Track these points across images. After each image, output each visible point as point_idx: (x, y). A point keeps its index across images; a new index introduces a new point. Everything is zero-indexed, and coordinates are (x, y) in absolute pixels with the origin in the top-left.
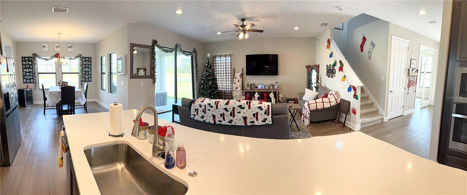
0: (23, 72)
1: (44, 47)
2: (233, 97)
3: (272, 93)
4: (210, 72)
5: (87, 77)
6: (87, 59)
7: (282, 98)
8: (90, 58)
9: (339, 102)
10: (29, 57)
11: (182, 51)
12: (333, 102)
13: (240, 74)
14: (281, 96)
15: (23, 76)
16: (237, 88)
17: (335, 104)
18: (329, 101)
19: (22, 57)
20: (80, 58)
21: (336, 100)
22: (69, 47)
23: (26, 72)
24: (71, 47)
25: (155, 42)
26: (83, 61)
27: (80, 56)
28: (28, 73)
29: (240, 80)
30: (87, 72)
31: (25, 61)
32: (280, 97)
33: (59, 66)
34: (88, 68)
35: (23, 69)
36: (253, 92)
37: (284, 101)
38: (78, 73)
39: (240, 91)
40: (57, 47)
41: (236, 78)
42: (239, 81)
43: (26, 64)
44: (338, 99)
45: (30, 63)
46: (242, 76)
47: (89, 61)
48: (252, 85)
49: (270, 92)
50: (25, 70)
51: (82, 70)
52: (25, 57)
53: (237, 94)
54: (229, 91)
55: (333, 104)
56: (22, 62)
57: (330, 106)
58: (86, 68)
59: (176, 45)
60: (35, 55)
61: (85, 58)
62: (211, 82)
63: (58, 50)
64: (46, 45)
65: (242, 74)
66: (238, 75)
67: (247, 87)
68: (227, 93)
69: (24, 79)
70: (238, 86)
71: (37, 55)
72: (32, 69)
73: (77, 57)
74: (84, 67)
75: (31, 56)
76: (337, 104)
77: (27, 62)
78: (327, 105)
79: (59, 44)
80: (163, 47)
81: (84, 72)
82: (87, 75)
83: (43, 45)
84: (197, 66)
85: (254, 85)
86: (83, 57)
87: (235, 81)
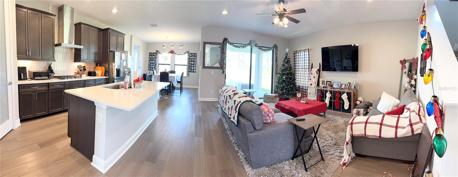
0: (149, 63)
1: (164, 46)
2: (308, 93)
3: (346, 93)
4: (286, 67)
5: (192, 69)
6: (193, 55)
7: (361, 102)
8: (195, 54)
9: (419, 131)
10: (154, 53)
11: (258, 46)
12: (404, 128)
13: (317, 69)
14: (360, 99)
15: (149, 65)
16: (311, 85)
17: (406, 133)
18: (395, 125)
19: (149, 53)
20: (188, 54)
21: (411, 125)
22: (180, 46)
23: (151, 63)
24: (182, 46)
25: (225, 40)
26: (190, 57)
27: (188, 52)
28: (152, 63)
29: (317, 76)
30: (192, 65)
31: (151, 56)
32: (358, 100)
33: (173, 60)
34: (194, 61)
35: (149, 61)
36: (325, 90)
37: (363, 106)
38: (187, 65)
39: (315, 88)
40: (172, 46)
41: (312, 74)
42: (314, 77)
43: (151, 58)
44: (416, 123)
45: (154, 57)
46: (318, 72)
47: (194, 56)
48: (328, 82)
49: (344, 93)
50: (150, 62)
51: (189, 63)
52: (151, 53)
53: (311, 91)
54: (306, 87)
55: (401, 133)
56: (149, 56)
57: (393, 136)
58: (192, 61)
59: (250, 41)
60: (157, 52)
61: (192, 54)
62: (286, 77)
63: (172, 48)
64: (165, 45)
65: (319, 70)
66: (315, 70)
67: (322, 84)
68: (304, 89)
69: (149, 67)
70: (313, 83)
71: (159, 51)
72: (155, 61)
73: (185, 53)
74: (191, 61)
75: (155, 52)
76: (413, 135)
77: (152, 56)
78: (388, 133)
79: (173, 44)
80: (233, 43)
81: (190, 65)
82: (192, 67)
83: (163, 44)
84: (276, 61)
85: (330, 83)
86: (190, 53)
87: (311, 77)
